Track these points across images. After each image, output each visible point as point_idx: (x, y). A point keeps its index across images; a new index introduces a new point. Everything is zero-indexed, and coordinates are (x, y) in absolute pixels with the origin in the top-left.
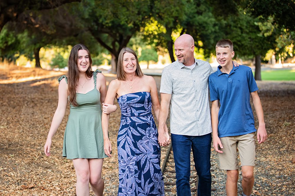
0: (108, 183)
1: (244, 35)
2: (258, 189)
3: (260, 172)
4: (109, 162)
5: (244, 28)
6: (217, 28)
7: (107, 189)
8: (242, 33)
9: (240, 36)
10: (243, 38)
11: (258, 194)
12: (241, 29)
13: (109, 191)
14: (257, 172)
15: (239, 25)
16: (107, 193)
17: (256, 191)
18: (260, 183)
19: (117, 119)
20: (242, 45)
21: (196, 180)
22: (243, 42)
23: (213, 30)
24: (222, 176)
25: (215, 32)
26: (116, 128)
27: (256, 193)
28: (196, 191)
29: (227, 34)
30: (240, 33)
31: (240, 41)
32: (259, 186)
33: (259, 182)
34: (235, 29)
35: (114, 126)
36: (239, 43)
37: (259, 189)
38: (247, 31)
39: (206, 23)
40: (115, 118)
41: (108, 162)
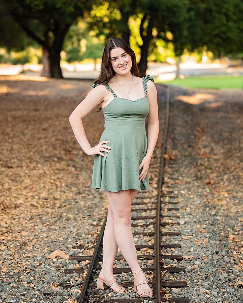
0: (37, 226)
1: (231, 24)
2: (236, 233)
3: (240, 212)
4: (39, 198)
5: (230, 14)
6: (192, 13)
7: (37, 233)
8: (228, 20)
9: (225, 25)
10: (229, 28)
11: (236, 240)
12: (226, 15)
13: (39, 235)
14: (237, 212)
15: (224, 10)
16: (37, 239)
17: (233, 236)
18: (240, 226)
19: (50, 141)
20: (228, 38)
21: (154, 221)
22: (229, 35)
23: (187, 16)
24: (190, 216)
25: (190, 20)
26: (50, 153)
27: (233, 238)
28: (154, 236)
29: (206, 22)
30: (224, 21)
31: (224, 33)
32: (238, 230)
33: (239, 224)
34: (217, 15)
35: (46, 150)
36: (223, 36)
37: (238, 234)
38: (235, 18)
39: (177, 6)
40: (47, 140)
41: (37, 197)
